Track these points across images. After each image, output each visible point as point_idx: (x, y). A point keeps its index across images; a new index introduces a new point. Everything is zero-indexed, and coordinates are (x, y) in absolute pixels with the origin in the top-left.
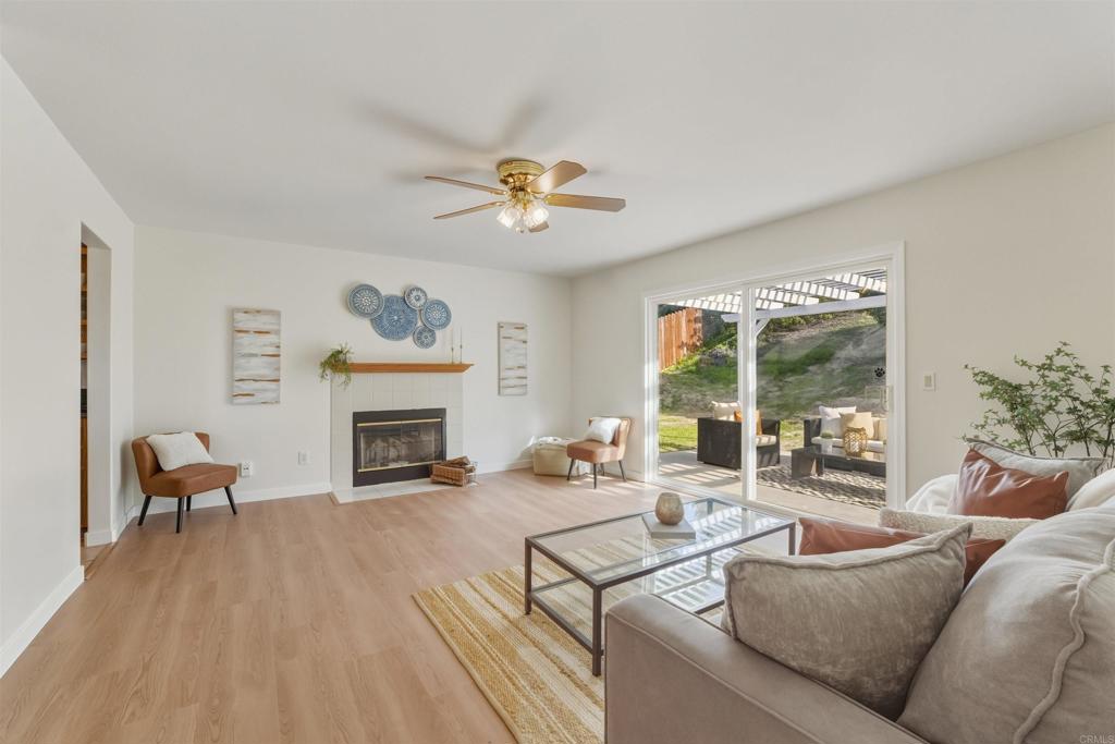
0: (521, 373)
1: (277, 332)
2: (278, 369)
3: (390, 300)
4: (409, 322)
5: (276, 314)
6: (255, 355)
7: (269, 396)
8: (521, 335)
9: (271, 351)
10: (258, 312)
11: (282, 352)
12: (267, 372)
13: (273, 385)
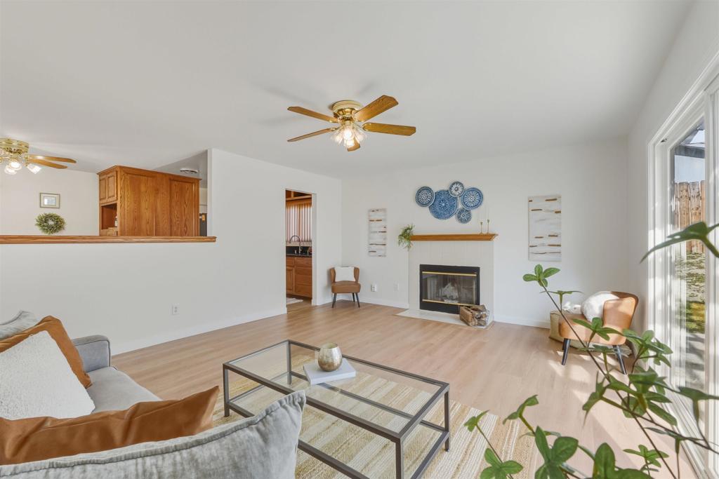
0: (553, 241)
1: (385, 220)
2: (385, 239)
3: (439, 193)
4: (452, 206)
5: (384, 210)
6: (376, 232)
7: (382, 253)
8: (554, 206)
9: (383, 229)
10: (377, 210)
11: (388, 230)
12: (381, 241)
13: (383, 247)
